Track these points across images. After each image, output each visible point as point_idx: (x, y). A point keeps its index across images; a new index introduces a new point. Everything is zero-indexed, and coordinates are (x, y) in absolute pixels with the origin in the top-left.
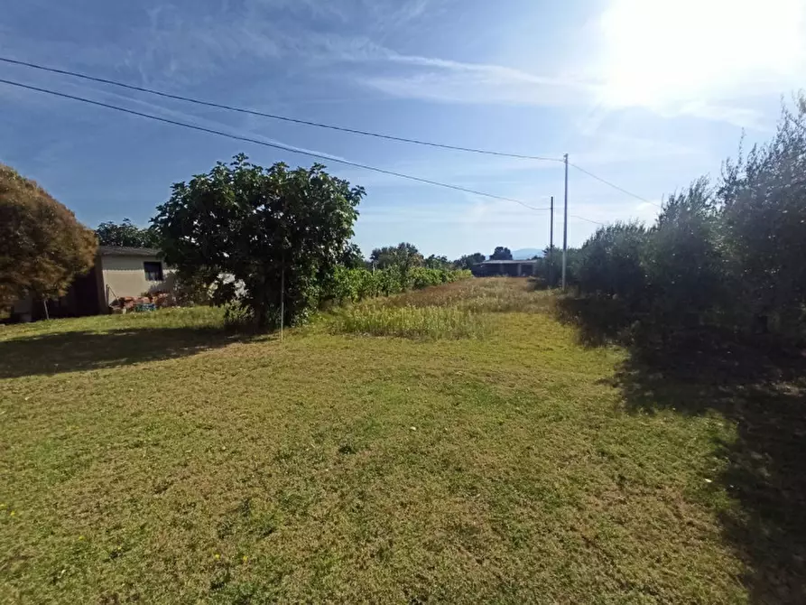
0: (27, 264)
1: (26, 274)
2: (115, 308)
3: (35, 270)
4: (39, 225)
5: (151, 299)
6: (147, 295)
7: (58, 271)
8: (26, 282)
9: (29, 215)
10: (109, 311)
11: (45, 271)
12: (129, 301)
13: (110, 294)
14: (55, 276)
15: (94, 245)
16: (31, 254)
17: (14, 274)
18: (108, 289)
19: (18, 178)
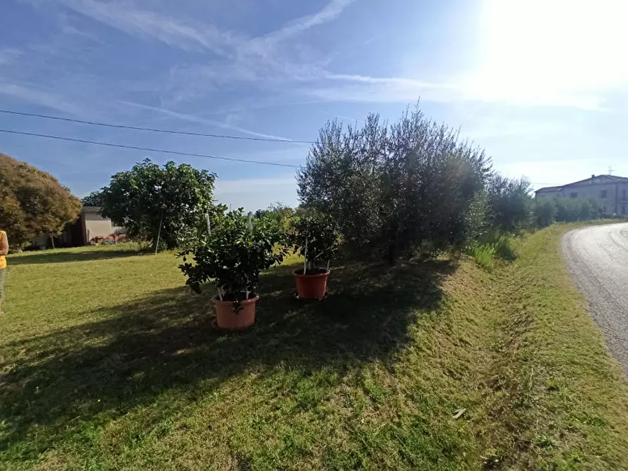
0: (40, 218)
1: (39, 223)
2: (92, 242)
3: (44, 221)
4: (46, 198)
5: (114, 237)
6: (113, 235)
7: (57, 221)
8: (39, 227)
9: (41, 193)
10: (89, 244)
11: (49, 221)
12: (100, 239)
13: (90, 235)
14: (55, 224)
15: (79, 207)
16: (42, 213)
17: (32, 223)
18: (89, 231)
19: (39, 172)
